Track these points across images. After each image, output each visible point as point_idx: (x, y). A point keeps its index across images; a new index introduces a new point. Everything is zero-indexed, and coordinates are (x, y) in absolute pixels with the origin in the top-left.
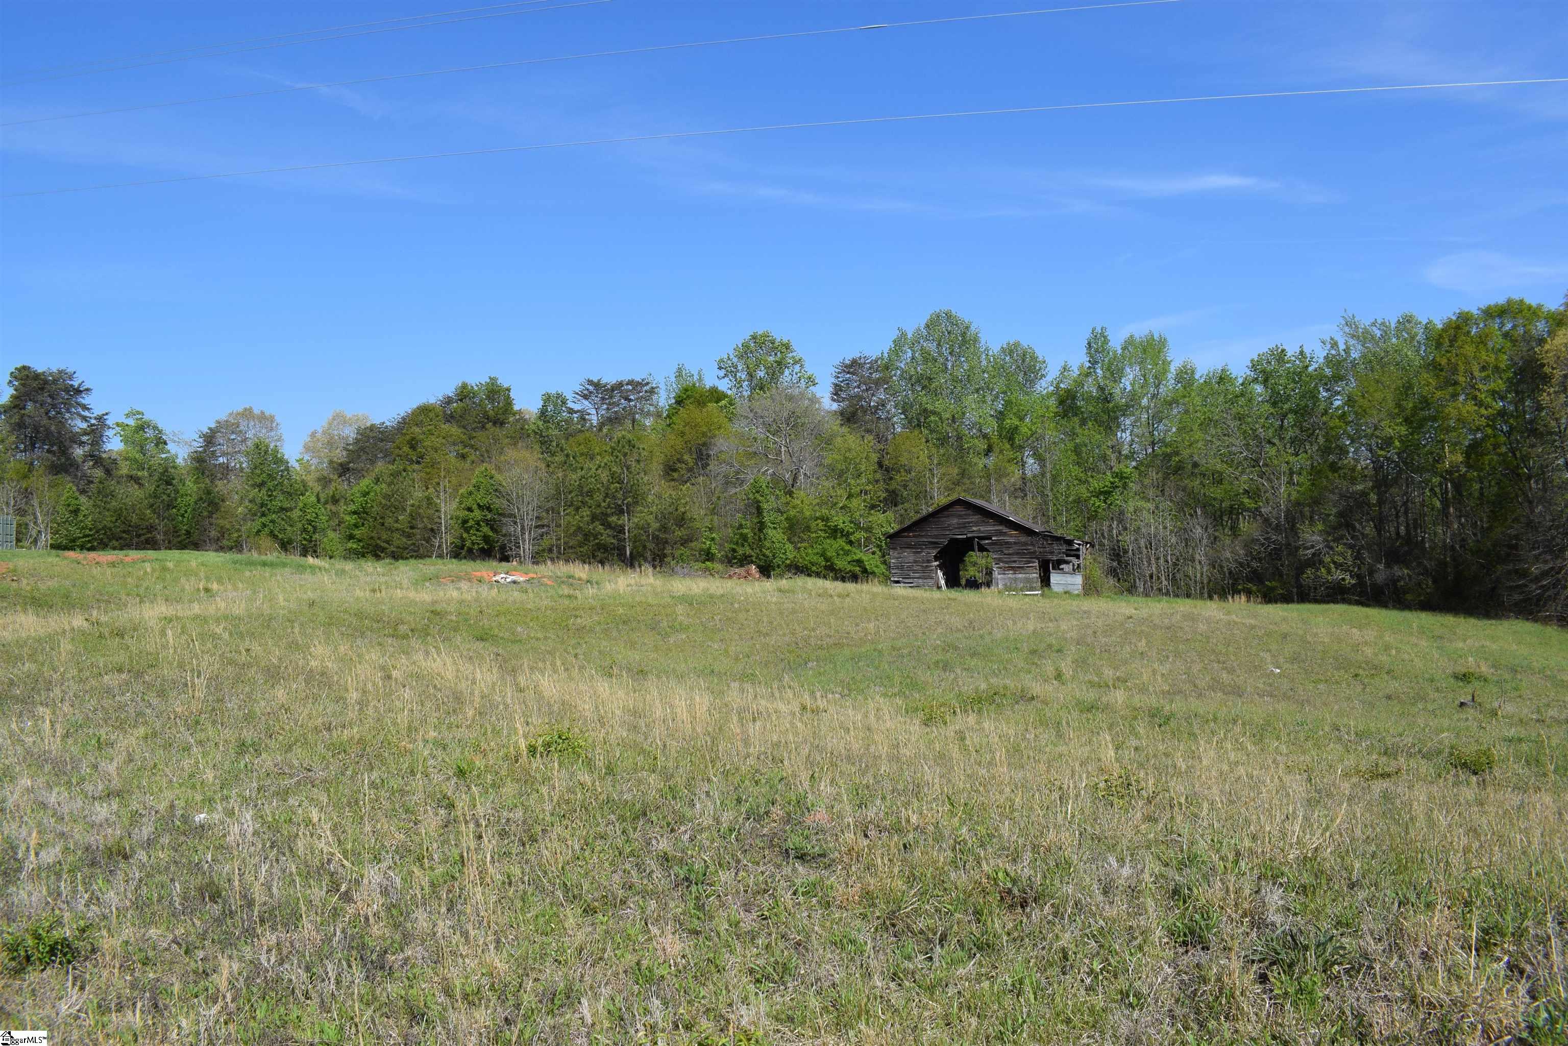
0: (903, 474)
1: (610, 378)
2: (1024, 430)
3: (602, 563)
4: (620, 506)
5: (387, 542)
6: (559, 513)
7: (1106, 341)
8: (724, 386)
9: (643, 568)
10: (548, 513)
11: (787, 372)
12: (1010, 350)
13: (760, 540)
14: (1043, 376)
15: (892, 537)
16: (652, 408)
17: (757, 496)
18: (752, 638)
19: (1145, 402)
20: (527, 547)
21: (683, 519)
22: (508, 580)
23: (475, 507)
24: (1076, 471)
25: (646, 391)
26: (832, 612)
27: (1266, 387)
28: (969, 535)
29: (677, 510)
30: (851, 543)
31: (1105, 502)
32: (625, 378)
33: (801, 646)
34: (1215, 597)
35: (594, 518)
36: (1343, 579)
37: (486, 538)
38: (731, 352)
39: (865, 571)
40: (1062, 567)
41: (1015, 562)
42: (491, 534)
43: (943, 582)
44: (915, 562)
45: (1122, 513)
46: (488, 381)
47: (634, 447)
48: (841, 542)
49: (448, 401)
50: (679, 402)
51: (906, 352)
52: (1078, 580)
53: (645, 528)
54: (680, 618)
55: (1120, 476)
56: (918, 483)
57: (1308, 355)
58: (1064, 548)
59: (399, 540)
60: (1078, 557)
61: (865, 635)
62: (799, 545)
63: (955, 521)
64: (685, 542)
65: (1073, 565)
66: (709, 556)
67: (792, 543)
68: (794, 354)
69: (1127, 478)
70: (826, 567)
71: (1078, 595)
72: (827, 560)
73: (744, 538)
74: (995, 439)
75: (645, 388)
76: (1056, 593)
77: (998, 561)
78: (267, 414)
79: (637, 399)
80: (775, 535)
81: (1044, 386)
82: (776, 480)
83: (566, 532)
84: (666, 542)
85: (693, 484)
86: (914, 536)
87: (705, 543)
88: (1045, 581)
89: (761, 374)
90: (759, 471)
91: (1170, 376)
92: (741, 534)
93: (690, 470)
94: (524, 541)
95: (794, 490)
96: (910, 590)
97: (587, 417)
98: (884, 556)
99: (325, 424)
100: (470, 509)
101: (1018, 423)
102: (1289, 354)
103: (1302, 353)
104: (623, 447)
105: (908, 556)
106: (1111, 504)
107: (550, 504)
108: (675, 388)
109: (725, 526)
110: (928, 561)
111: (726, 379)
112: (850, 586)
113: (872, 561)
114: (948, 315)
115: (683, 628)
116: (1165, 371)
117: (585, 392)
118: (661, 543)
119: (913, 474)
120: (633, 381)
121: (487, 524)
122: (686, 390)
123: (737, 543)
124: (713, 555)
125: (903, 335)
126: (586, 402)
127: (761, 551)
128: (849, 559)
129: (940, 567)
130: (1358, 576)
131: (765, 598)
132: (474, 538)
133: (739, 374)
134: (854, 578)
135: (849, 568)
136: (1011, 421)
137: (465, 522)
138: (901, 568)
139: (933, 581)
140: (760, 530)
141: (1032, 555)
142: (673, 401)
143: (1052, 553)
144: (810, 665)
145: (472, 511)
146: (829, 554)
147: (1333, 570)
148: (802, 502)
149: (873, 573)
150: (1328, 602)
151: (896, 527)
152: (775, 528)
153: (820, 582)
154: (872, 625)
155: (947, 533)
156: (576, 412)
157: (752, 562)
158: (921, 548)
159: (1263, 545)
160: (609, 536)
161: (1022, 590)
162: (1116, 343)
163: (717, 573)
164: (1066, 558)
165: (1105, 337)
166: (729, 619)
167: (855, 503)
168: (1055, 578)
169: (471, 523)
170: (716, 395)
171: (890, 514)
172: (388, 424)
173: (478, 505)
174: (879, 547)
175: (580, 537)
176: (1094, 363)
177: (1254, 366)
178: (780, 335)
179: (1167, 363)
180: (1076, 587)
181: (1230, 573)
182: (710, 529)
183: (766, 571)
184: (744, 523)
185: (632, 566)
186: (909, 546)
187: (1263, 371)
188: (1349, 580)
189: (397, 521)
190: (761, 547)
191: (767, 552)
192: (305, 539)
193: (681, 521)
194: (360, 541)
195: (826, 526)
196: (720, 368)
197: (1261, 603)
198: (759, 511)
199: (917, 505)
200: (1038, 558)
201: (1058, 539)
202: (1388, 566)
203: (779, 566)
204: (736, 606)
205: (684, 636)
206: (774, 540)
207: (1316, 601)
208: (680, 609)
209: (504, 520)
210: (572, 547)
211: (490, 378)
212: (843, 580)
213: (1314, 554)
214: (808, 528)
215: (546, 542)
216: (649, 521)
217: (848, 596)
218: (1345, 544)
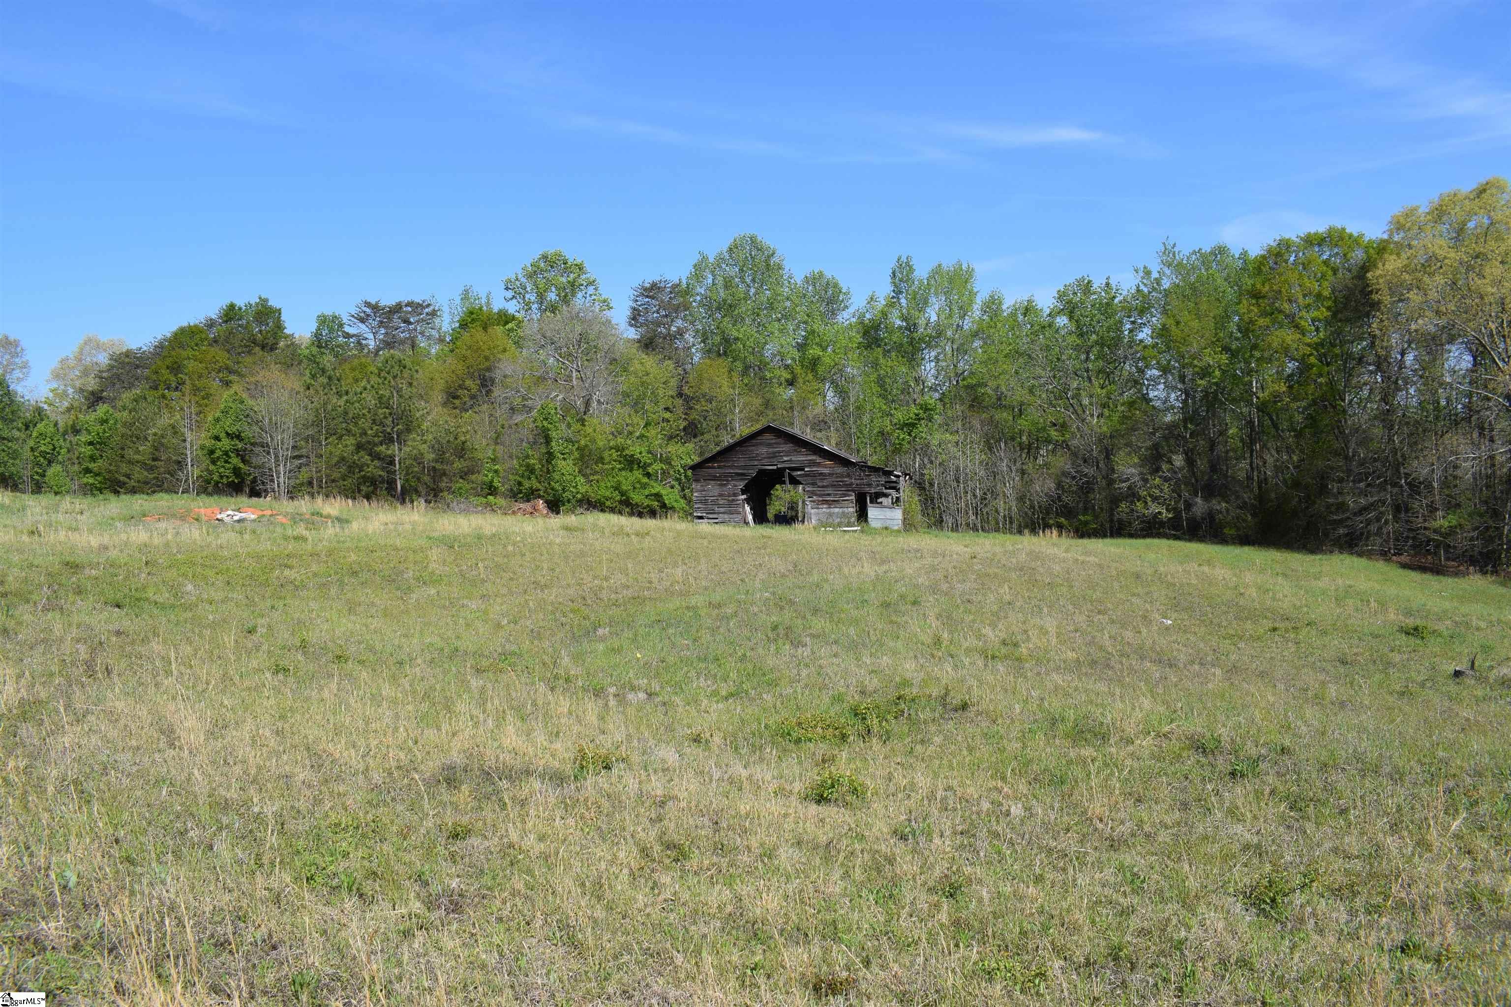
0: (703, 403)
1: (388, 301)
2: (827, 360)
3: (368, 497)
4: (389, 434)
5: (128, 476)
6: (320, 442)
7: (911, 269)
8: (512, 307)
9: (415, 504)
10: (307, 442)
11: (580, 295)
12: (814, 279)
13: (548, 472)
14: (847, 307)
15: (693, 468)
16: (434, 332)
17: (545, 423)
18: (525, 592)
19: (949, 333)
20: (282, 480)
21: (463, 449)
22: (236, 518)
23: (223, 435)
24: (879, 403)
25: (427, 314)
26: (629, 555)
27: (1071, 318)
28: (779, 466)
29: (456, 439)
30: (648, 475)
31: (910, 435)
32: (404, 298)
33: (589, 602)
34: (1026, 531)
35: (359, 447)
36: (1160, 513)
37: (236, 471)
38: (520, 272)
39: (664, 506)
40: (880, 500)
41: (829, 495)
42: (241, 465)
43: (750, 518)
44: (721, 495)
45: (928, 445)
46: (258, 300)
47: (405, 367)
48: (638, 474)
49: (211, 324)
50: (464, 325)
51: (706, 278)
52: (897, 514)
53: (418, 459)
54: (433, 566)
55: (926, 408)
56: (719, 413)
57: (1114, 287)
58: (883, 479)
59: (139, 474)
60: (898, 490)
61: (671, 585)
62: (591, 478)
63: (763, 450)
64: (464, 475)
65: (892, 499)
66: (492, 490)
67: (583, 475)
68: (588, 275)
69: (931, 410)
70: (621, 502)
71: (899, 531)
72: (622, 494)
73: (531, 470)
74: (798, 370)
75: (427, 310)
76: (875, 529)
77: (812, 494)
78: (12, 338)
79: (418, 321)
80: (565, 467)
81: (846, 317)
82: (567, 408)
83: (327, 463)
84: (444, 474)
85: (476, 412)
86: (719, 467)
87: (487, 476)
88: (862, 515)
89: (552, 296)
90: (547, 397)
91: (976, 307)
92: (528, 465)
93: (473, 397)
94: (278, 473)
95: (585, 417)
96: (717, 526)
97: (364, 342)
98: (683, 490)
99: (76, 349)
100: (217, 438)
101: (821, 353)
102: (1095, 286)
103: (1108, 284)
104: (392, 367)
105: (713, 489)
106: (915, 437)
107: (310, 432)
108: (459, 311)
109: (511, 457)
110: (735, 495)
111: (514, 301)
112: (649, 523)
113: (671, 496)
114: (753, 240)
115: (435, 580)
116: (971, 302)
117: (362, 315)
118: (437, 474)
119: (714, 404)
120: (412, 302)
121: (238, 455)
122: (472, 313)
123: (522, 477)
124: (496, 489)
125: (704, 258)
126: (363, 326)
127: (549, 484)
128: (647, 492)
129: (748, 501)
130: (1175, 509)
131: (547, 538)
132: (222, 470)
133: (527, 296)
134: (653, 514)
135: (647, 502)
136: (814, 351)
137: (212, 452)
138: (705, 502)
139: (740, 517)
140: (549, 462)
141: (849, 488)
142: (457, 325)
143: (870, 485)
144: (600, 632)
145: (220, 440)
146: (624, 488)
147: (1150, 503)
148: (595, 431)
149: (672, 508)
150: (1144, 537)
151: (697, 459)
152: (564, 459)
153: (614, 519)
154: (679, 571)
155: (756, 463)
156: (352, 336)
157: (539, 497)
158: (727, 481)
159: (1074, 478)
160: (376, 467)
161: (840, 525)
162: (922, 272)
163: (500, 508)
164: (885, 491)
165: (910, 267)
166: (497, 566)
167: (652, 432)
168: (873, 512)
169: (218, 453)
170: (505, 318)
171: (690, 446)
172: (145, 348)
173: (228, 434)
174: (678, 480)
175: (343, 469)
176: (898, 292)
177: (1061, 296)
178: (572, 256)
179: (972, 294)
180: (895, 522)
181: (1040, 507)
182: (493, 460)
183: (554, 506)
184: (530, 453)
185: (403, 502)
186: (714, 478)
187: (1070, 302)
188: (1166, 515)
189: (138, 452)
190: (550, 479)
191: (557, 486)
192: (37, 473)
193: (461, 451)
194: (97, 475)
195: (620, 456)
196: (507, 289)
197: (1072, 538)
198: (548, 440)
199: (717, 436)
200: (854, 491)
201: (875, 470)
202: (1206, 498)
203: (569, 501)
204: (510, 548)
205: (433, 591)
206: (563, 471)
207: (1131, 536)
208: (434, 554)
209: (257, 449)
210: (333, 481)
211: (260, 298)
212: (640, 515)
213: (1129, 488)
214: (601, 460)
215: (304, 476)
216: (422, 451)
217: (647, 534)
218: (1160, 477)
